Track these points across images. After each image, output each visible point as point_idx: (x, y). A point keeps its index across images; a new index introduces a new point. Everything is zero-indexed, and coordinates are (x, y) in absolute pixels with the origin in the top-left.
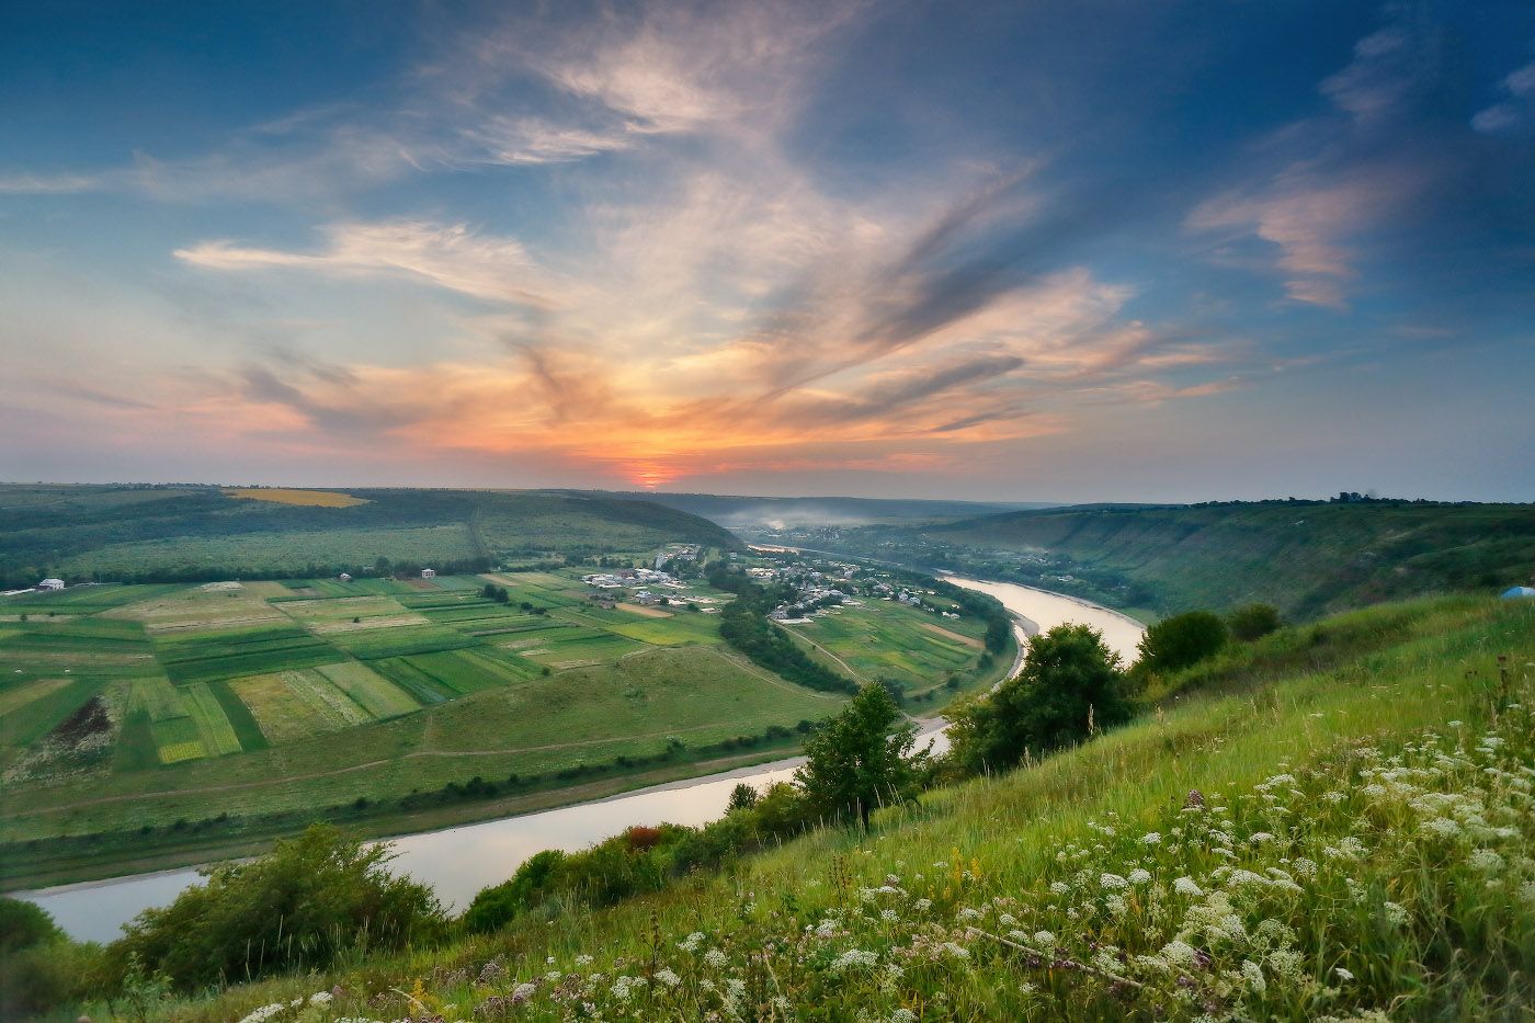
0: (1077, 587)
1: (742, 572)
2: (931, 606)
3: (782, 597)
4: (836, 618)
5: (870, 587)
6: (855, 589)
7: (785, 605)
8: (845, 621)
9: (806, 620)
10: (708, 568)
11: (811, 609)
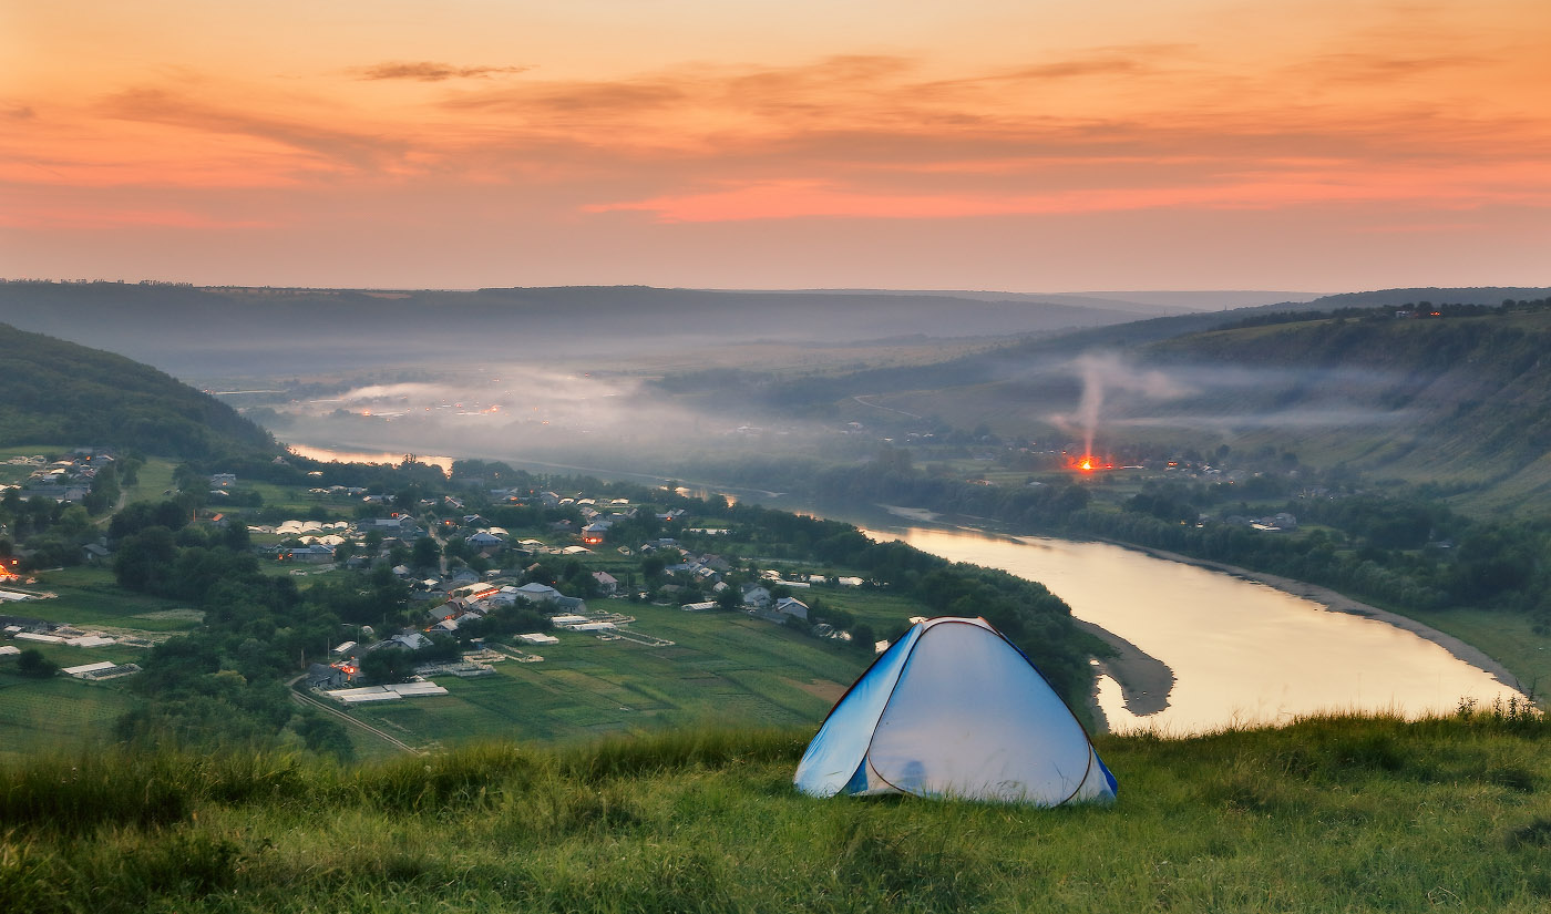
0: (1302, 548)
1: (236, 536)
2: (841, 622)
3: (356, 613)
4: (526, 676)
5: (653, 568)
6: (604, 578)
7: (364, 640)
8: (555, 683)
9: (423, 687)
10: (120, 527)
11: (443, 651)
